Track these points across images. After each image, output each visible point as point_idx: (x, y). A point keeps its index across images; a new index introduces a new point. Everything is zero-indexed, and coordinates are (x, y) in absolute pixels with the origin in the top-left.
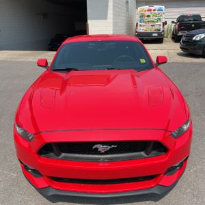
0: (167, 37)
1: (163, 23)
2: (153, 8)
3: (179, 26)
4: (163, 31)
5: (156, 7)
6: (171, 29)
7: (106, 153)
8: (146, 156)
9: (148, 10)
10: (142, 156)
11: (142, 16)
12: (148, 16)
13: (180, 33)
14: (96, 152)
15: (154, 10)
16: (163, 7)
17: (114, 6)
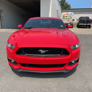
0: (75, 26)
1: (73, 20)
2: (68, 13)
3: (80, 21)
4: (73, 23)
5: (70, 13)
6: (76, 23)
7: (44, 54)
8: (60, 56)
9: (66, 14)
10: (59, 56)
11: (64, 17)
12: (66, 17)
13: (80, 24)
14: (40, 53)
15: (69, 14)
16: (73, 13)
17: (52, 11)
